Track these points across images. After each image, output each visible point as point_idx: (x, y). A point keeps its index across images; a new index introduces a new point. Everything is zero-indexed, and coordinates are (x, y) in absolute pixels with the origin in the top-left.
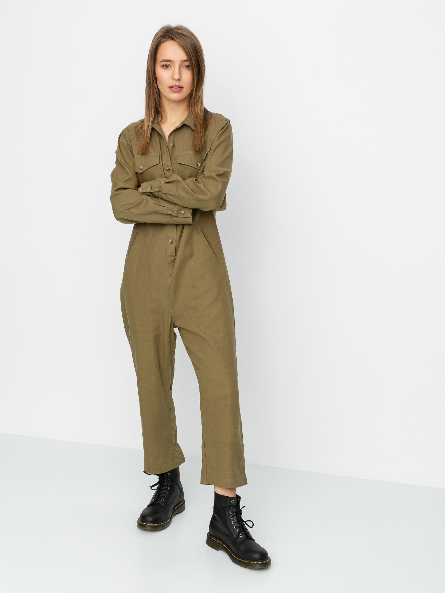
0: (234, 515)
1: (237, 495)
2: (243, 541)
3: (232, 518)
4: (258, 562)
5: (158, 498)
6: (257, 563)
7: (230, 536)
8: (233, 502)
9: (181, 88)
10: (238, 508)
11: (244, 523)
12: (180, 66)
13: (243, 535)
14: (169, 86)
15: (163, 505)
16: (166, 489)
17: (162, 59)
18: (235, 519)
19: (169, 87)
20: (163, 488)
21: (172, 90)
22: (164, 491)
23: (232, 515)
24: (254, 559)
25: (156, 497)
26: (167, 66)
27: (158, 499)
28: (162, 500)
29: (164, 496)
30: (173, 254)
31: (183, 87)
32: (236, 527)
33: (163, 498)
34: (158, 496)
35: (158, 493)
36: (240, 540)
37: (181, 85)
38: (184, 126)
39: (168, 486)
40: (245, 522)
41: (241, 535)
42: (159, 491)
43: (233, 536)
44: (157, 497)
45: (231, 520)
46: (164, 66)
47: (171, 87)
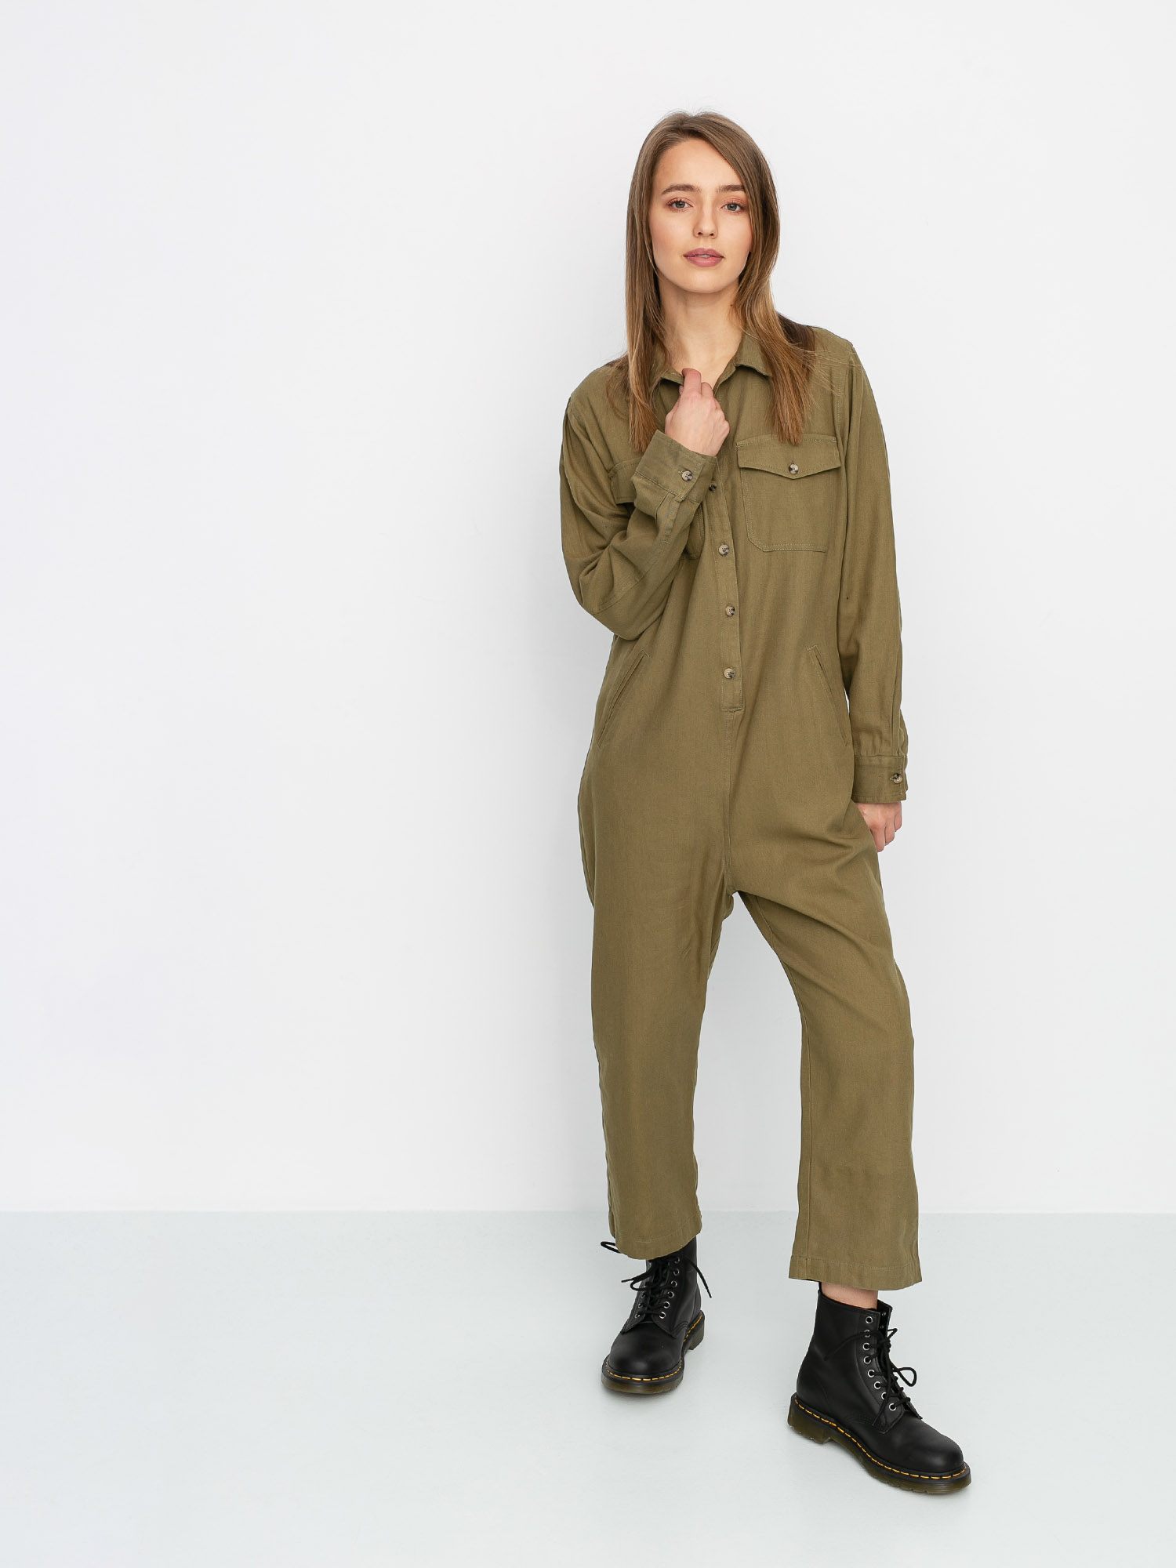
0: (872, 1354)
1: (878, 1301)
2: (899, 1423)
3: (867, 1360)
4: (941, 1477)
5: (649, 1312)
6: (941, 1479)
7: (862, 1407)
8: (869, 1320)
9: (717, 257)
10: (882, 1337)
11: (896, 1374)
12: (715, 203)
13: (899, 1405)
14: (685, 252)
15: (664, 1327)
16: (671, 1288)
17: (667, 185)
18: (875, 1363)
19: (686, 256)
20: (662, 1285)
21: (694, 262)
22: (665, 1293)
23: (866, 1354)
24: (930, 1470)
25: (646, 1308)
26: (679, 204)
27: (650, 1314)
28: (663, 1315)
29: (667, 1305)
30: (738, 705)
31: (722, 257)
32: (877, 1385)
33: (665, 1310)
34: (650, 1307)
35: (649, 1299)
36: (890, 1420)
37: (719, 250)
38: (740, 369)
39: (673, 1278)
40: (898, 1371)
41: (892, 1407)
42: (653, 1294)
43: (871, 1410)
44: (649, 1309)
45: (863, 1369)
46: (674, 205)
47: (691, 256)
